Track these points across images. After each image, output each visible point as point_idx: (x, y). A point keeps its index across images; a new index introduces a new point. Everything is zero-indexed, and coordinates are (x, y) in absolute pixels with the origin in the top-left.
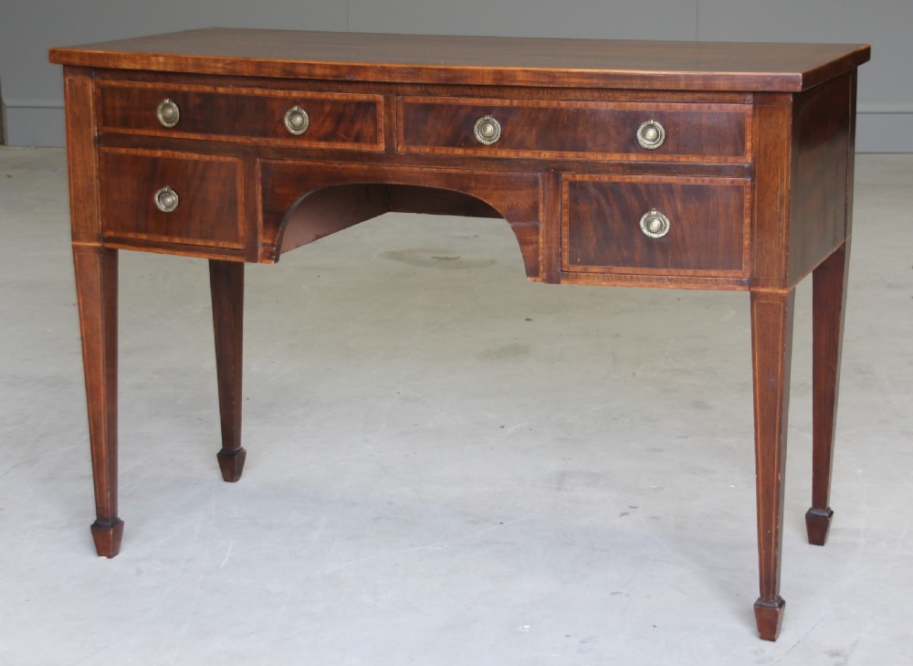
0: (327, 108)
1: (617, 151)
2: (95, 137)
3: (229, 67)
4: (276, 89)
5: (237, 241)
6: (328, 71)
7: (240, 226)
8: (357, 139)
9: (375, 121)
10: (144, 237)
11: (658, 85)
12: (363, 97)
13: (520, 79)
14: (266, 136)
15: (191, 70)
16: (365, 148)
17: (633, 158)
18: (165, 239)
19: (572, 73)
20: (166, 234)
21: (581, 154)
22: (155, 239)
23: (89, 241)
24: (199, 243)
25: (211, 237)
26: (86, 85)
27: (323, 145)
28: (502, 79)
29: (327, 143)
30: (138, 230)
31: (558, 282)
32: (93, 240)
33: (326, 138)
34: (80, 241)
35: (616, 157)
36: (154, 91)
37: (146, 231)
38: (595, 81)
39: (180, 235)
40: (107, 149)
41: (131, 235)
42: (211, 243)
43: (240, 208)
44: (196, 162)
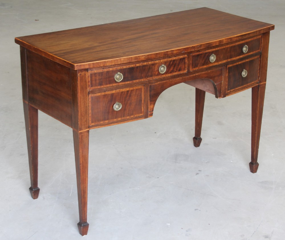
0: (171, 63)
1: (238, 56)
2: (88, 92)
3: (147, 57)
4: (156, 60)
5: (141, 113)
6: (177, 51)
7: (143, 108)
8: (180, 70)
9: (185, 63)
10: (107, 121)
11: (251, 35)
12: (181, 57)
13: (224, 41)
14: (152, 77)
15: (133, 61)
16: (181, 72)
17: (241, 56)
18: (115, 120)
19: (235, 37)
20: (116, 118)
21: (231, 59)
22: (111, 121)
23: (85, 129)
24: (128, 117)
25: (132, 114)
26: (86, 74)
27: (169, 75)
28: (220, 43)
29: (171, 74)
30: (105, 120)
31: (225, 97)
32: (87, 128)
33: (171, 73)
34: (82, 130)
35: (238, 58)
36: (112, 71)
37: (108, 119)
38: (239, 38)
39: (121, 117)
40: (93, 95)
41: (102, 122)
42: (132, 116)
43: (143, 102)
44: (128, 91)
